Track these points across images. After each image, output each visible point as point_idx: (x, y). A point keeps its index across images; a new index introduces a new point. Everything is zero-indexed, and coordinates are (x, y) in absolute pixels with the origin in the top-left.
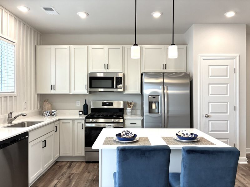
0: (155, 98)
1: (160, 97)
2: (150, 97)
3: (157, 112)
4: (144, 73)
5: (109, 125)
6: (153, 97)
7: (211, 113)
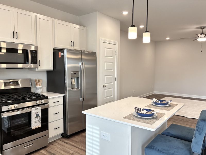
0: (76, 74)
1: (79, 73)
2: (72, 74)
3: (76, 87)
4: (66, 49)
5: (35, 109)
6: (74, 74)
7: (106, 84)
